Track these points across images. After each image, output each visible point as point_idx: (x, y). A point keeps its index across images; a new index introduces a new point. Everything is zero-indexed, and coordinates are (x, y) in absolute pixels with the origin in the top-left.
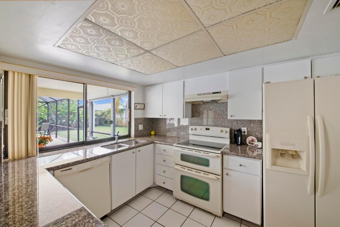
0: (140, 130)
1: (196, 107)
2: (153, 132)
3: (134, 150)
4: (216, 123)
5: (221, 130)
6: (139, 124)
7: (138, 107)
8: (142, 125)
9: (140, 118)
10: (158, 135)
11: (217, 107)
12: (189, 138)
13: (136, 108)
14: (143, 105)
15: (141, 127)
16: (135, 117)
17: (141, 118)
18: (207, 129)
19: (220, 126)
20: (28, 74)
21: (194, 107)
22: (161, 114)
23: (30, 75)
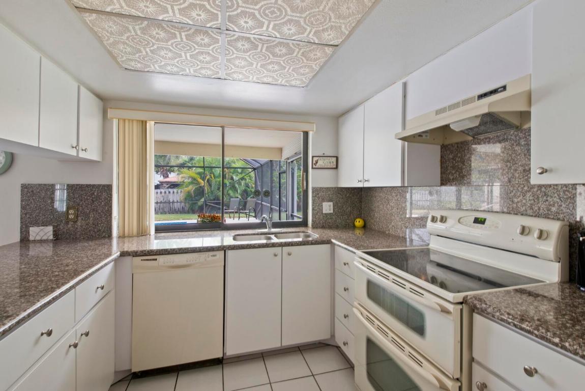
0: (325, 214)
1: (452, 153)
2: (358, 220)
3: (278, 250)
4: (516, 200)
5: (523, 228)
6: (323, 200)
7: (321, 163)
8: (331, 204)
9: (325, 188)
10: (371, 229)
11: (519, 144)
12: (428, 245)
13: (317, 167)
14: (334, 159)
15: (328, 207)
16: (314, 186)
17: (328, 188)
18: (477, 221)
19: (530, 212)
20: (139, 121)
21: (448, 152)
22: (361, 178)
23: (142, 121)
